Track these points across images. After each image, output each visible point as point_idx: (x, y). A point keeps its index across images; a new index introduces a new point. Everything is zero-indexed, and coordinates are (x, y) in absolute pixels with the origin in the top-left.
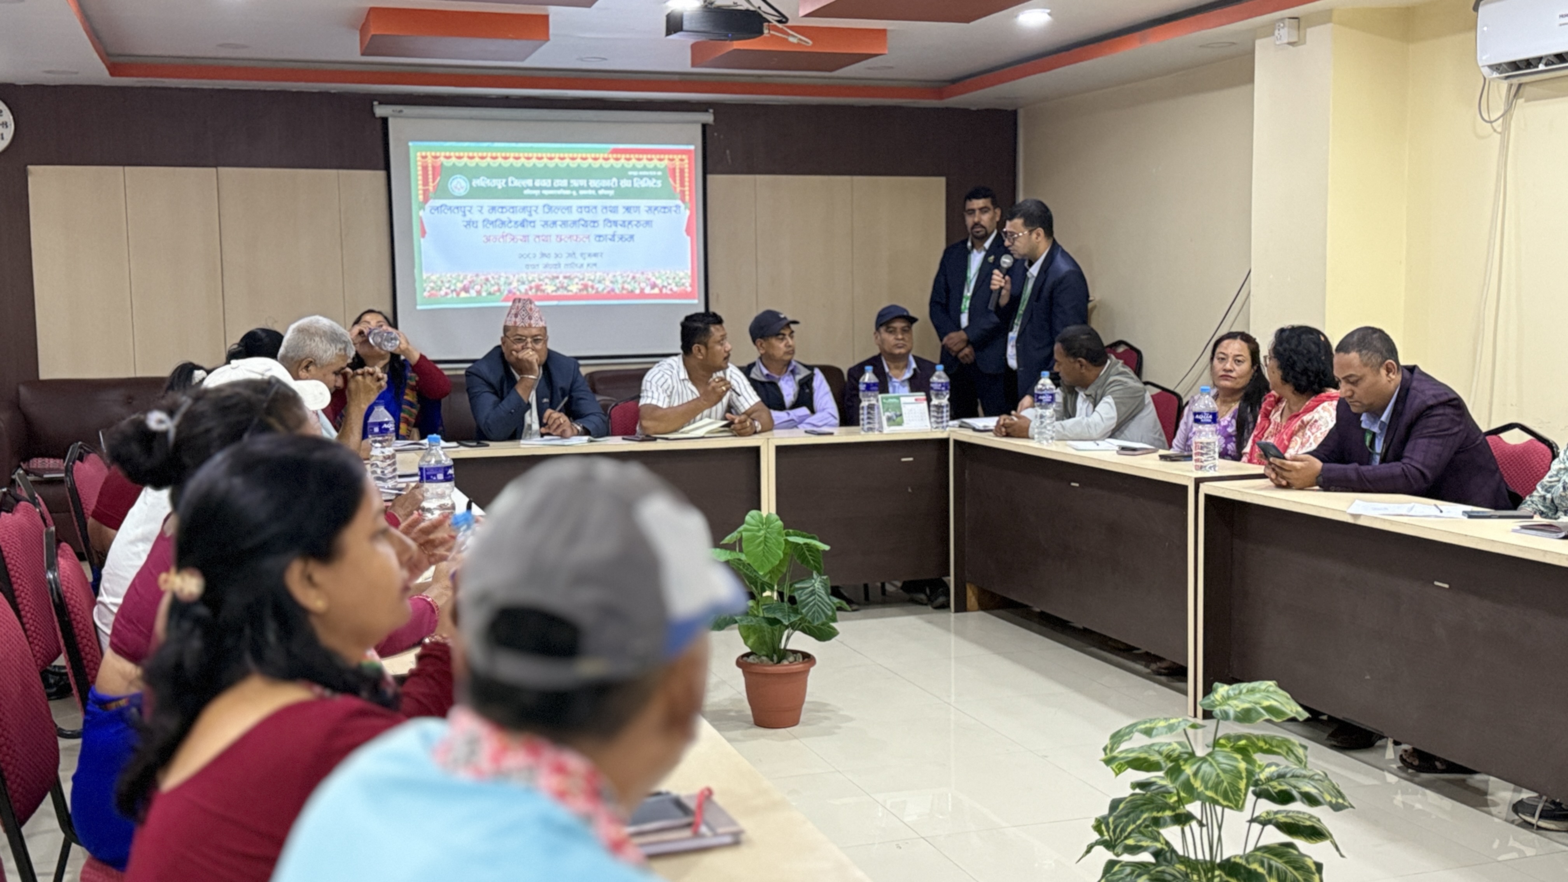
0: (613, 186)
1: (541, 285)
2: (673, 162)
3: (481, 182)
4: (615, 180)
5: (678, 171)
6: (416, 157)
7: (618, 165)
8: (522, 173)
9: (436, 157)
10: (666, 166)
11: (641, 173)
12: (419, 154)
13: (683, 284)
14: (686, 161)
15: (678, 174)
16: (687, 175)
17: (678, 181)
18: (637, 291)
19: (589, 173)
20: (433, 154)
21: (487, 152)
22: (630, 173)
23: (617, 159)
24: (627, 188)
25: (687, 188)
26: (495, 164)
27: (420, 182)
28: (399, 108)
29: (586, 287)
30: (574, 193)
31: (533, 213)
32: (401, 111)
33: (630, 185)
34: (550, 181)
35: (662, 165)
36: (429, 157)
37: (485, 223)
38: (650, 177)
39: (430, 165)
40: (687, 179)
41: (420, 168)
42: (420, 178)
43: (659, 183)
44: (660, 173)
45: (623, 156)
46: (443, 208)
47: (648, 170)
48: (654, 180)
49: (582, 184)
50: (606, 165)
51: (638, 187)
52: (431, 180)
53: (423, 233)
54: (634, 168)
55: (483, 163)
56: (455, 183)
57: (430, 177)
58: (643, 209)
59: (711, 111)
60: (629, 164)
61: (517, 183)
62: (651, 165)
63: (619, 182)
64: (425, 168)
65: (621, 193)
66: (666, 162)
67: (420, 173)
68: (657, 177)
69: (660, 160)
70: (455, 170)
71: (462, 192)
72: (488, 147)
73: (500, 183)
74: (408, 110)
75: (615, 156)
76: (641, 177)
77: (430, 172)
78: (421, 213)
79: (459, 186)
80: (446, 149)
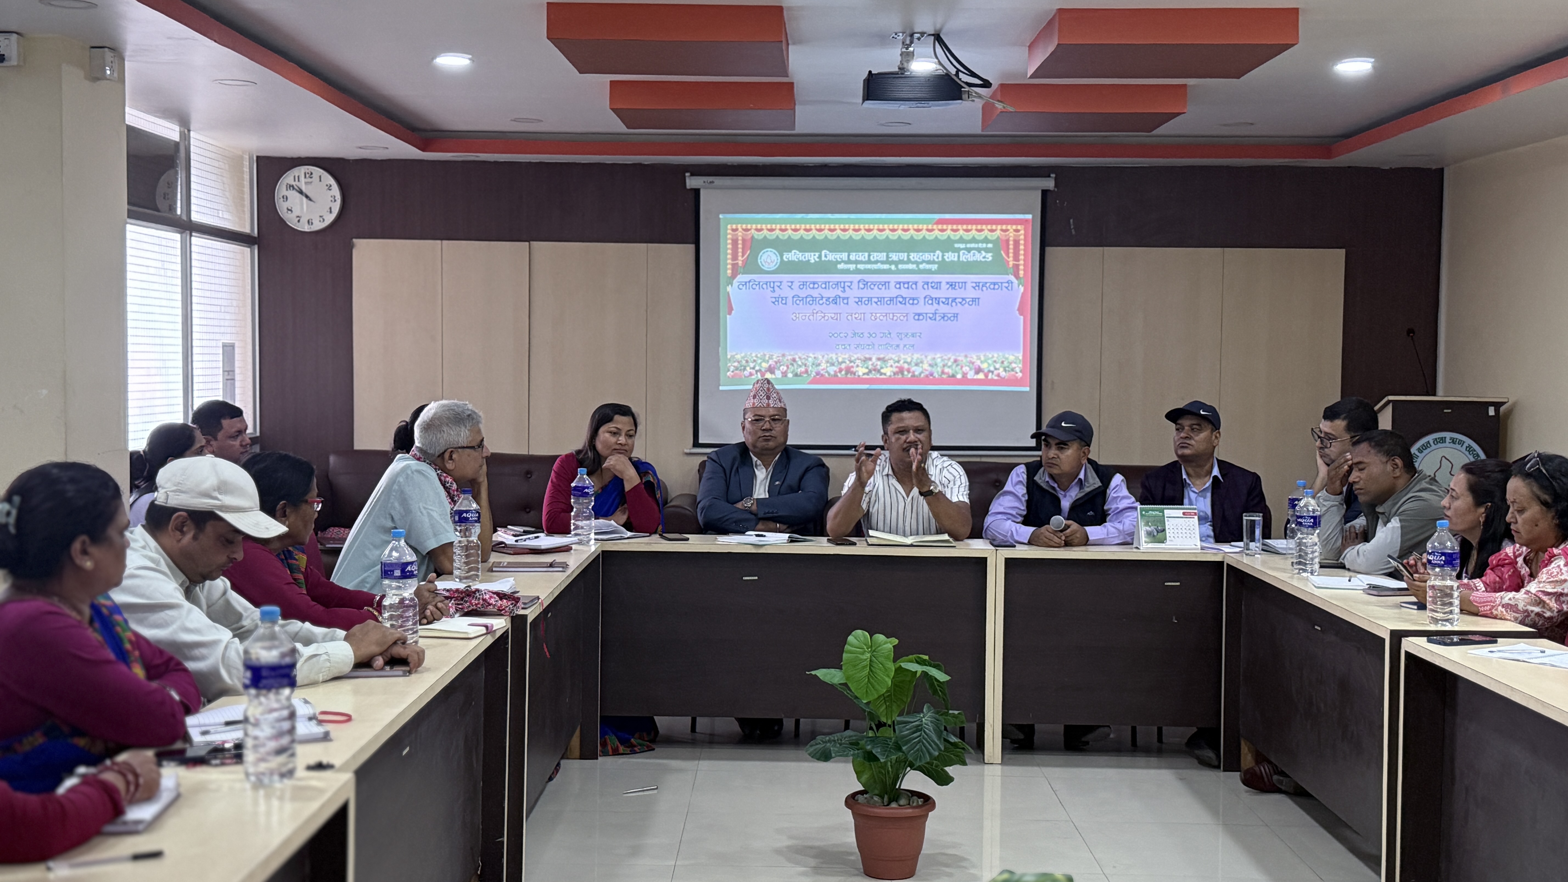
0: (936, 260)
1: (852, 367)
2: (1007, 233)
3: (794, 256)
4: (938, 252)
5: (1011, 243)
6: (727, 229)
7: (943, 236)
8: (837, 245)
9: (747, 230)
10: (998, 237)
11: (968, 246)
12: (729, 227)
13: (1013, 370)
14: (1022, 232)
15: (1011, 247)
16: (1022, 247)
17: (1011, 255)
18: (959, 376)
19: (911, 246)
20: (744, 226)
21: (800, 223)
22: (956, 245)
23: (942, 230)
24: (952, 261)
25: (1022, 262)
26: (808, 236)
27: (729, 256)
28: (710, 179)
29: (901, 370)
30: (893, 267)
31: (847, 288)
32: (712, 182)
33: (956, 259)
34: (866, 254)
35: (993, 236)
36: (740, 229)
37: (795, 299)
38: (979, 250)
39: (740, 238)
40: (1022, 252)
41: (729, 241)
42: (729, 251)
43: (989, 257)
44: (990, 245)
45: (950, 227)
46: (751, 284)
47: (977, 242)
48: (984, 253)
49: (901, 258)
50: (930, 236)
51: (965, 260)
52: (740, 254)
53: (730, 309)
54: (961, 240)
55: (796, 236)
56: (764, 257)
57: (740, 250)
58: (969, 285)
59: (1053, 175)
60: (955, 236)
61: (832, 257)
62: (980, 236)
63: (943, 256)
64: (735, 242)
65: (945, 268)
66: (998, 232)
67: (729, 246)
68: (987, 250)
69: (992, 231)
70: (767, 243)
71: (773, 267)
72: (802, 218)
73: (812, 257)
74: (719, 181)
75: (940, 227)
76: (969, 250)
77: (740, 246)
78: (729, 289)
79: (769, 261)
80: (757, 222)
